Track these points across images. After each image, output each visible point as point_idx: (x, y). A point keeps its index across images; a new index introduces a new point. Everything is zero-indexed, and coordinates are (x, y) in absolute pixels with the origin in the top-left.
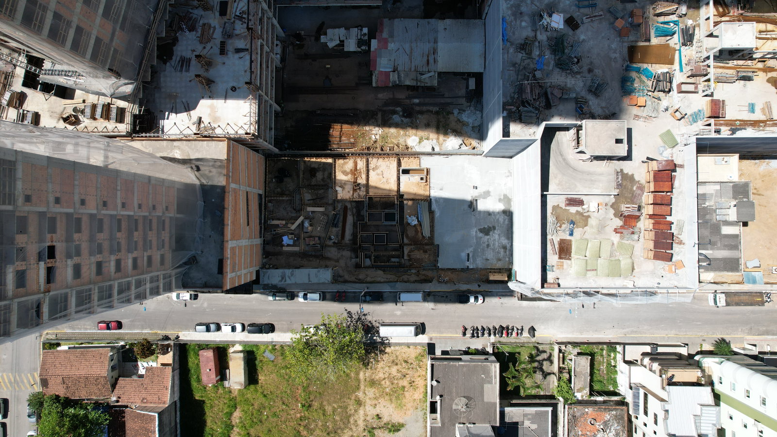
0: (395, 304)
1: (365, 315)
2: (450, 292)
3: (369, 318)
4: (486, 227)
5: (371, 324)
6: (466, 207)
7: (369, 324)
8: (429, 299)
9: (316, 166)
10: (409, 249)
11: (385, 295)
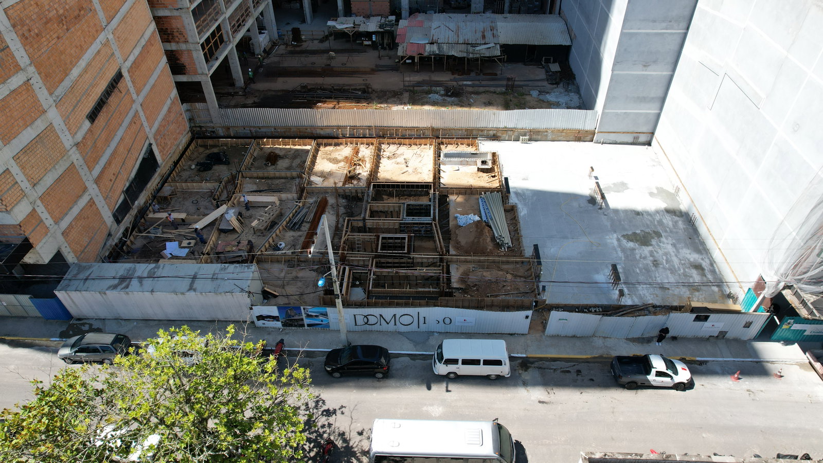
0: (424, 388)
1: (328, 413)
2: (586, 361)
3: (340, 423)
4: (638, 232)
5: (345, 441)
6: (584, 203)
7: (339, 443)
8: (526, 376)
9: (281, 154)
10: (461, 270)
11: (397, 364)
